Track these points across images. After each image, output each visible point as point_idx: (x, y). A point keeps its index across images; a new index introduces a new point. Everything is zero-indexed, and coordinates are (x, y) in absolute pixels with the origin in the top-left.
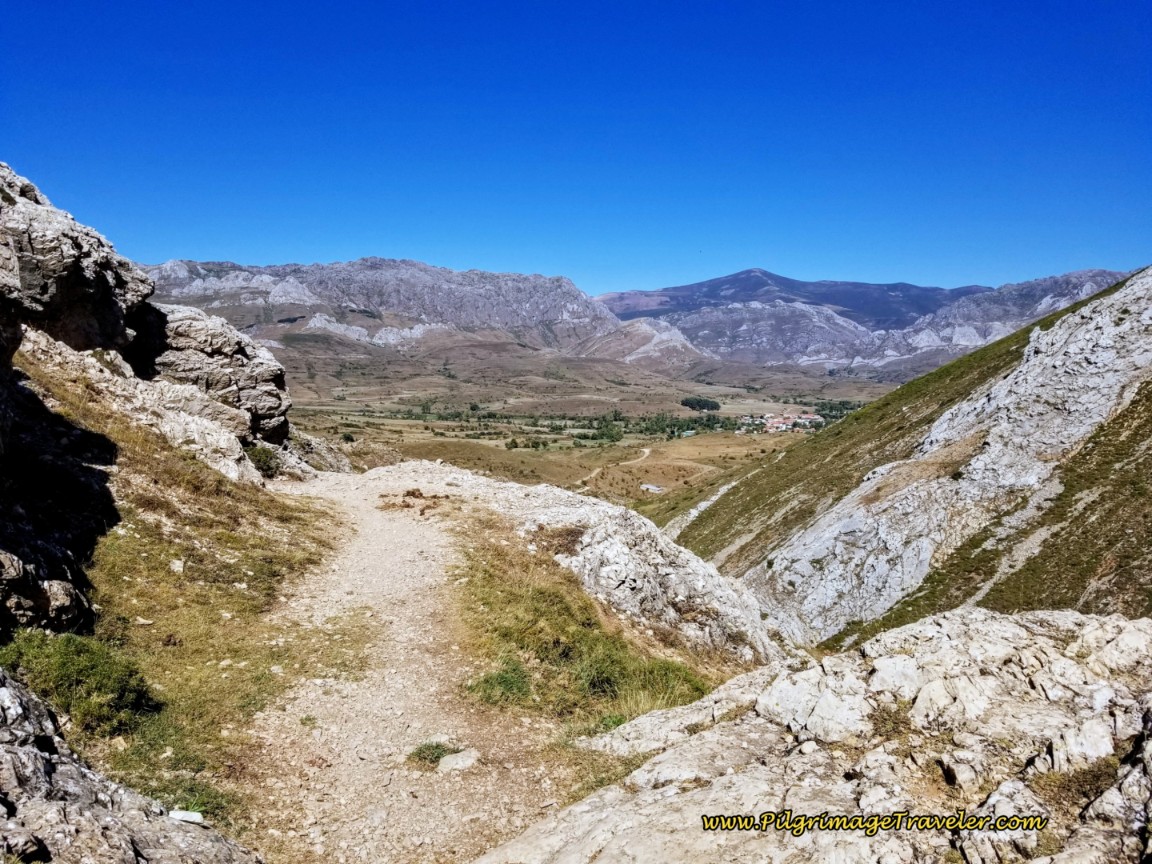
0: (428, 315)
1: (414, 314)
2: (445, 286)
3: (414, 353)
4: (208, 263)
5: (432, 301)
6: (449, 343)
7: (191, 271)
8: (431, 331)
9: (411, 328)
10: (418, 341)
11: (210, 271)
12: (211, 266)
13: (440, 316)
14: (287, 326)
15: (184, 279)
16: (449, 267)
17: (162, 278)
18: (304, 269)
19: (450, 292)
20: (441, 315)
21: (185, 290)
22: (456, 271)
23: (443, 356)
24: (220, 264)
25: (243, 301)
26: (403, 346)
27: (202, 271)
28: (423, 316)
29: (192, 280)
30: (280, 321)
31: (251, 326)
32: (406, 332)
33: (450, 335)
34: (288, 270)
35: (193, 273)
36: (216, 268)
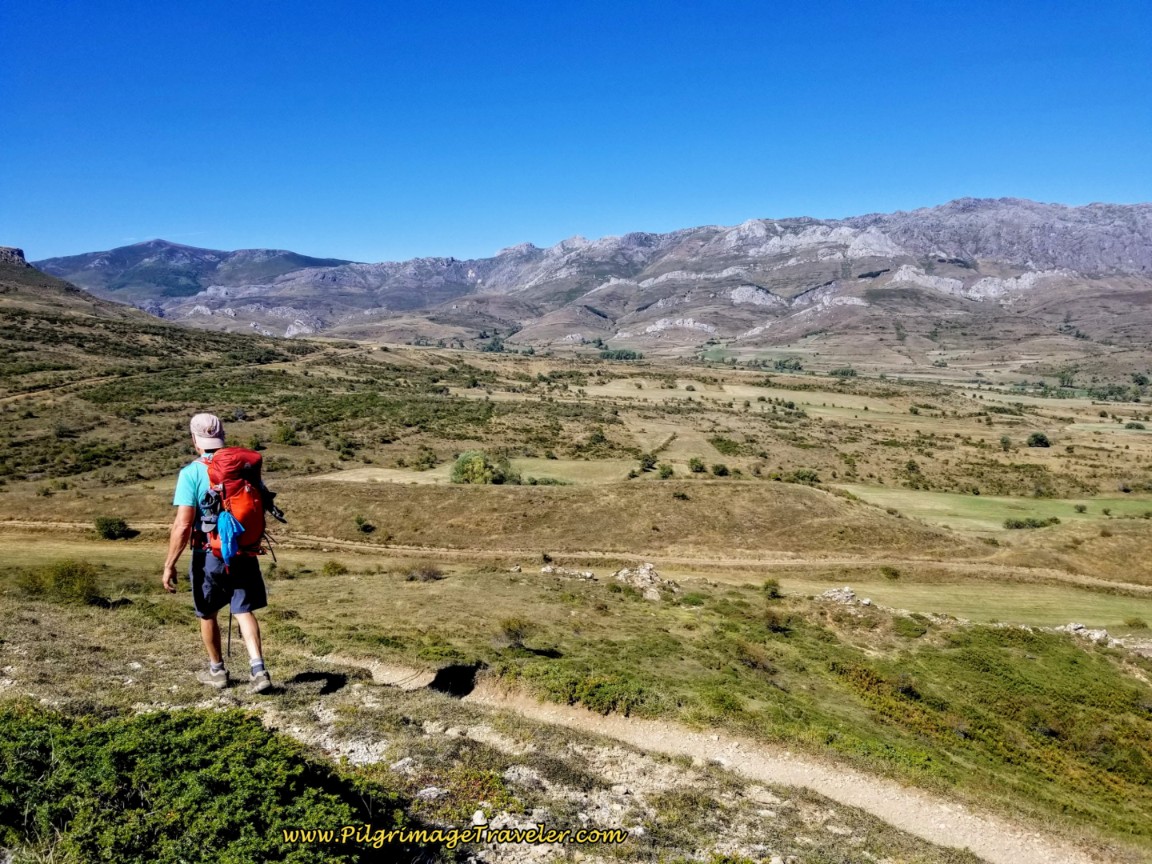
0: (1036, 261)
1: (1018, 260)
2: (1059, 225)
3: (1021, 308)
4: (785, 220)
5: (1042, 243)
6: (1069, 294)
7: (768, 230)
8: (1044, 279)
9: (1018, 278)
10: (1027, 293)
11: (786, 228)
12: (788, 223)
13: (1053, 263)
14: (869, 281)
15: (760, 238)
16: (1061, 203)
17: (740, 238)
18: (885, 218)
19: (1066, 232)
20: (1054, 260)
21: (762, 250)
22: (1071, 206)
23: (1063, 311)
24: (798, 220)
25: (820, 258)
26: (1007, 299)
27: (779, 229)
28: (1030, 263)
29: (769, 238)
30: (861, 277)
31: (830, 283)
32: (1011, 283)
33: (1070, 284)
34: (868, 220)
35: (771, 231)
36: (793, 225)
